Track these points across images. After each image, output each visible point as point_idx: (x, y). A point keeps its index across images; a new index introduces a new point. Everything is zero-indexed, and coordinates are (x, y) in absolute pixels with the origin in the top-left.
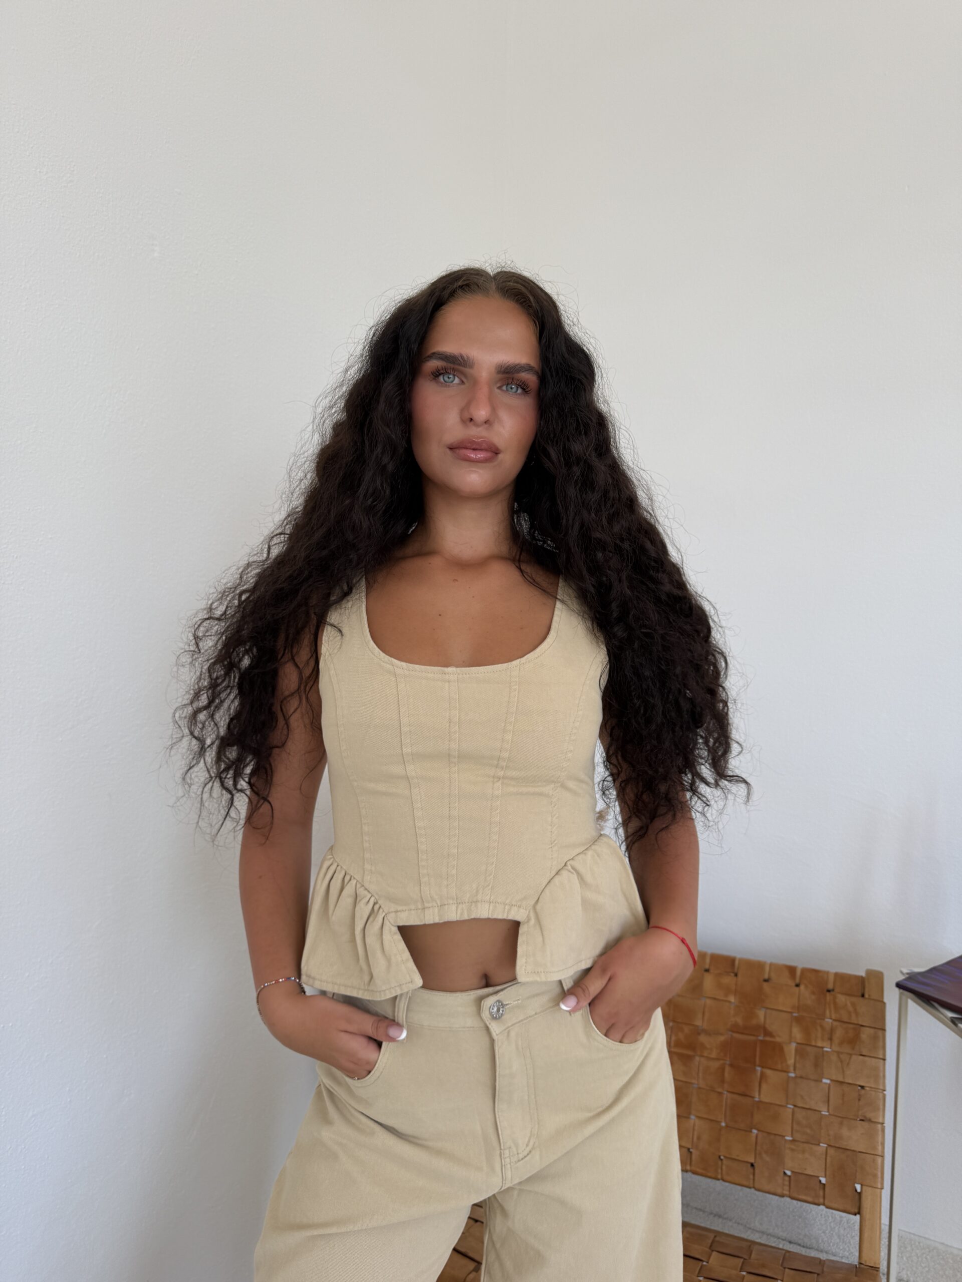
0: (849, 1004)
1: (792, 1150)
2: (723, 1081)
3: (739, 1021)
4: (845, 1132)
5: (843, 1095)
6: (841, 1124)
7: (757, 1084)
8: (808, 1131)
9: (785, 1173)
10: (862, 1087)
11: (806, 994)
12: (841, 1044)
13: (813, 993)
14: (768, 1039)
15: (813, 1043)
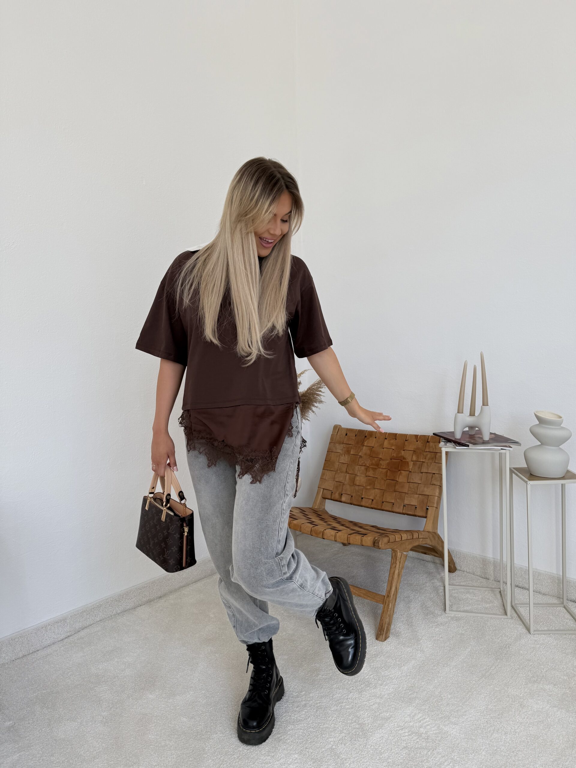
0: (434, 445)
1: (407, 497)
2: (387, 476)
3: (395, 455)
4: (426, 489)
5: (427, 477)
6: (425, 487)
7: (398, 476)
8: (413, 490)
9: (404, 506)
10: (434, 474)
11: (420, 444)
12: (429, 460)
13: (422, 443)
14: (404, 460)
15: (419, 461)
